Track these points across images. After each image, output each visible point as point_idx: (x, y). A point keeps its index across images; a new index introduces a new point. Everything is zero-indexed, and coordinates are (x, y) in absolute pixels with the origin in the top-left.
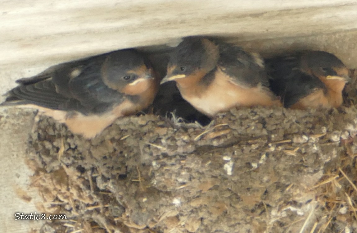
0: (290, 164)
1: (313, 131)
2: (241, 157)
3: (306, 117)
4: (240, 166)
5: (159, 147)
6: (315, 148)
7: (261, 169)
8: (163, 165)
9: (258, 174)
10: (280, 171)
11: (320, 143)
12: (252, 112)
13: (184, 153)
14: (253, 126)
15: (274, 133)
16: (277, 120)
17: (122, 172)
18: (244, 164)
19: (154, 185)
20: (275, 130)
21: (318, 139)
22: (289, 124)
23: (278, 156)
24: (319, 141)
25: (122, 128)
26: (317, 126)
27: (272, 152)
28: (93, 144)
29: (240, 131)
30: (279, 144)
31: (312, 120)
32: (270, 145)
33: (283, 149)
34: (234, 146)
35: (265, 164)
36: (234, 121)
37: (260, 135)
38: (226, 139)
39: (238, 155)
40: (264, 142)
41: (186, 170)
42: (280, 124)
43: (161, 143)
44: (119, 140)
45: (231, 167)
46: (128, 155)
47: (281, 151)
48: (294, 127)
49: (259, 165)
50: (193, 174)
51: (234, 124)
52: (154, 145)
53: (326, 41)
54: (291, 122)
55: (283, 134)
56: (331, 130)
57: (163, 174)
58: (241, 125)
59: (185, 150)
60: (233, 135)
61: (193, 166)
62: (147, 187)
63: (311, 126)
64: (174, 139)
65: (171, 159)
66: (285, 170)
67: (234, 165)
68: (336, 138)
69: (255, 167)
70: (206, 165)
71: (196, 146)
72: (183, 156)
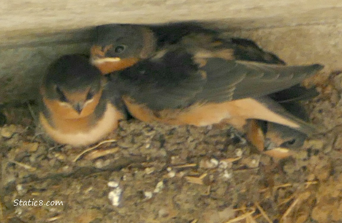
0: (194, 194)
1: (225, 154)
2: (131, 183)
3: (215, 136)
4: (129, 195)
5: (27, 167)
6: (227, 175)
7: (156, 200)
8: (31, 190)
9: (152, 206)
10: (181, 203)
11: (234, 169)
12: (147, 126)
13: (58, 175)
14: (148, 143)
15: (175, 155)
16: (179, 137)
18: (134, 194)
19: (18, 216)
20: (176, 150)
21: (231, 164)
22: (194, 144)
23: (179, 184)
24: (232, 166)
26: (231, 147)
27: (171, 179)
29: (131, 150)
30: (180, 169)
31: (223, 140)
32: (169, 169)
33: (185, 176)
34: (123, 170)
35: (162, 194)
36: (123, 138)
38: (113, 160)
39: (128, 181)
40: (162, 165)
42: (183, 143)
43: (29, 162)
45: (117, 196)
47: (183, 178)
48: (200, 147)
49: (154, 194)
50: (69, 203)
51: (124, 141)
52: (21, 165)
54: (196, 142)
55: (186, 156)
56: (248, 152)
58: (133, 142)
59: (59, 171)
60: (123, 154)
61: (68, 192)
62: (10, 217)
63: (221, 147)
64: (46, 158)
65: (42, 182)
66: (187, 202)
67: (122, 193)
68: (254, 163)
69: (148, 197)
70: (87, 192)
71: (74, 167)
72: (57, 179)
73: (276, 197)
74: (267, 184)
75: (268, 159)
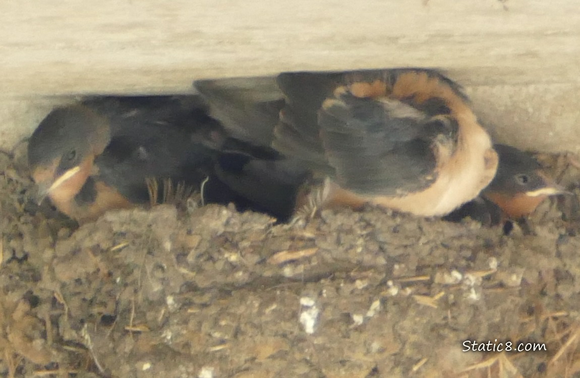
0: (425, 321)
1: (472, 264)
2: (333, 301)
3: (460, 237)
4: (330, 318)
5: (184, 271)
6: (474, 296)
7: (368, 327)
8: (188, 304)
9: (363, 336)
10: (403, 333)
11: (484, 287)
12: (361, 220)
13: (227, 285)
14: (361, 245)
15: (399, 262)
16: (407, 237)
17: (108, 311)
18: (337, 317)
19: (166, 341)
20: (402, 256)
21: (481, 280)
22: (428, 247)
23: (403, 306)
24: (482, 283)
25: (116, 228)
26: (481, 255)
27: (392, 297)
28: (59, 254)
29: (336, 254)
31: (471, 244)
32: (390, 283)
33: (411, 295)
34: (322, 281)
35: (378, 319)
37: (372, 263)
38: (308, 266)
39: (328, 297)
40: (381, 277)
41: (228, 318)
42: (412, 246)
43: (187, 265)
44: (108, 250)
45: (312, 318)
46: (122, 280)
48: (437, 253)
49: (367, 319)
50: (242, 326)
51: (325, 240)
53: (511, 97)
54: (433, 244)
55: (416, 264)
56: (506, 263)
57: (185, 322)
58: (338, 242)
59: (230, 279)
60: (323, 258)
61: (241, 310)
62: (153, 343)
63: (468, 254)
64: (211, 258)
65: (203, 294)
66: (414, 332)
67: (320, 315)
68: (514, 280)
69: (358, 323)
70: (268, 311)
71: (251, 274)
72: (225, 291)
73: (544, 330)
74: (531, 311)
75: (536, 274)
